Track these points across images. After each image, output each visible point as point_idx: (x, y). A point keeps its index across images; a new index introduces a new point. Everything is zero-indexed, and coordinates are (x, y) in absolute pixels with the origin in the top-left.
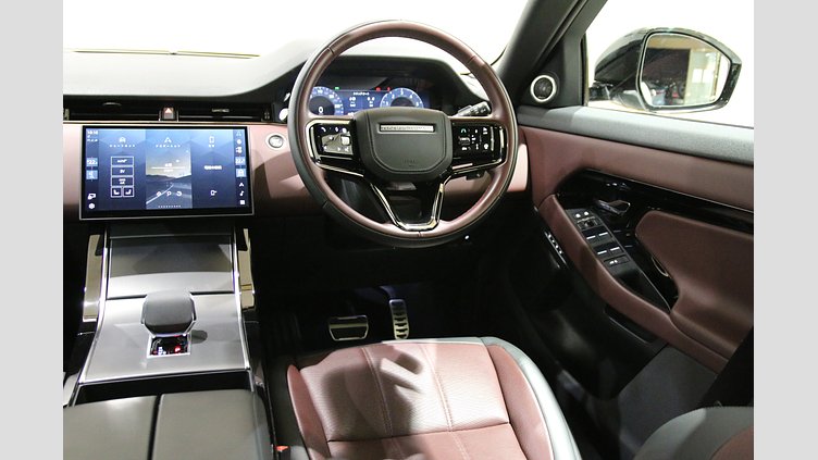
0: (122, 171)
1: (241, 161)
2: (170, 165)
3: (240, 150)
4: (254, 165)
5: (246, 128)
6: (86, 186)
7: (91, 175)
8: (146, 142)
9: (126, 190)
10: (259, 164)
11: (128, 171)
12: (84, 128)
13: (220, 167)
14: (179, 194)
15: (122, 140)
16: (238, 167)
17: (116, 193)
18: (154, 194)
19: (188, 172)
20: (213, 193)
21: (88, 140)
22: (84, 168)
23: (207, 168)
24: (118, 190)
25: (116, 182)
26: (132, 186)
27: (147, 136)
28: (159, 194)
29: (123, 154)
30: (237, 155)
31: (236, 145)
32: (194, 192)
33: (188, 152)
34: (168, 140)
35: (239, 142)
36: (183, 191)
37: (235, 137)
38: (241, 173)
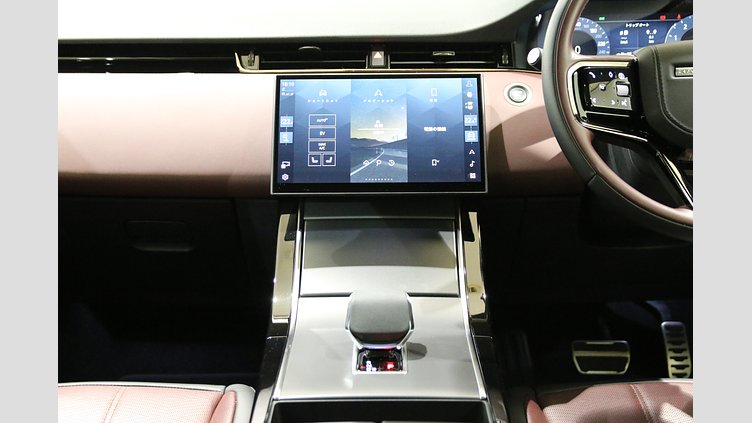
0: (322, 133)
1: (471, 120)
2: (381, 125)
3: (470, 106)
4: (489, 126)
5: (478, 77)
6: (279, 152)
7: (286, 138)
8: (351, 96)
9: (326, 158)
10: (495, 125)
11: (329, 133)
12: (279, 79)
13: (444, 129)
14: (392, 163)
15: (323, 93)
16: (468, 128)
17: (314, 161)
18: (361, 163)
19: (402, 135)
20: (435, 162)
21: (282, 94)
22: (277, 129)
23: (426, 129)
24: (317, 157)
25: (315, 147)
26: (334, 153)
27: (353, 88)
28: (366, 163)
29: (323, 111)
30: (466, 112)
31: (465, 99)
32: (411, 161)
33: (404, 109)
34: (378, 93)
35: (470, 95)
36: (397, 160)
37: (464, 88)
38: (472, 137)
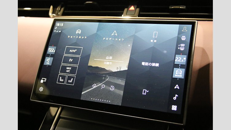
0: (71, 60)
1: (181, 59)
2: (111, 58)
3: (182, 47)
5: (193, 24)
6: (43, 70)
7: (48, 61)
8: (96, 35)
9: (69, 78)
10: (204, 63)
11: (75, 60)
12: (55, 21)
13: (157, 65)
14: (112, 88)
15: (79, 32)
16: (177, 66)
17: (61, 80)
18: (90, 85)
19: (125, 68)
20: (145, 92)
21: (55, 31)
22: (45, 54)
23: (143, 64)
24: (63, 77)
25: (64, 69)
26: (74, 75)
27: (99, 29)
28: (95, 86)
29: (76, 44)
30: (178, 52)
31: (179, 41)
32: (127, 89)
33: (130, 46)
34: (114, 33)
35: (183, 38)
36: (117, 86)
37: (180, 33)
38: (179, 73)
